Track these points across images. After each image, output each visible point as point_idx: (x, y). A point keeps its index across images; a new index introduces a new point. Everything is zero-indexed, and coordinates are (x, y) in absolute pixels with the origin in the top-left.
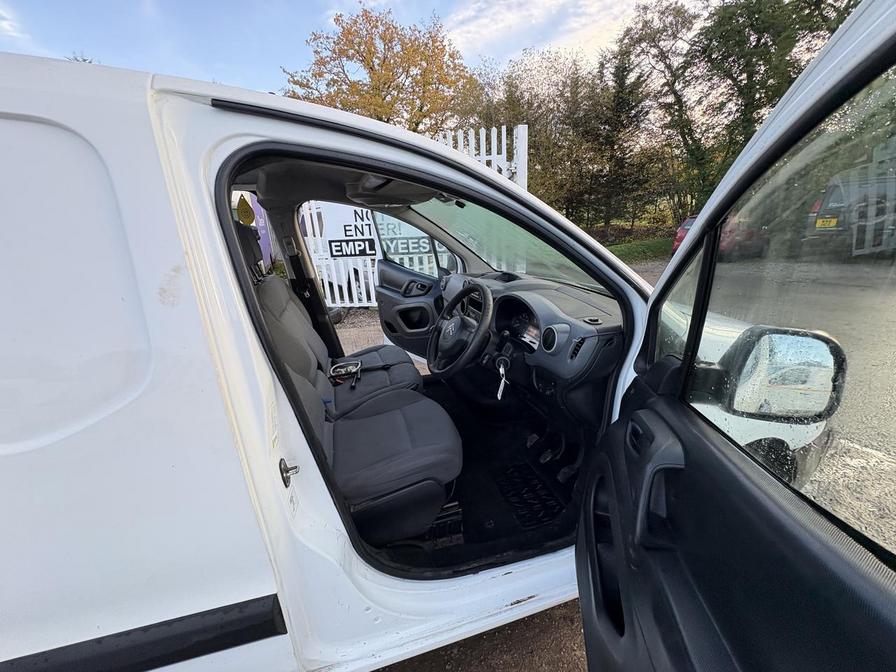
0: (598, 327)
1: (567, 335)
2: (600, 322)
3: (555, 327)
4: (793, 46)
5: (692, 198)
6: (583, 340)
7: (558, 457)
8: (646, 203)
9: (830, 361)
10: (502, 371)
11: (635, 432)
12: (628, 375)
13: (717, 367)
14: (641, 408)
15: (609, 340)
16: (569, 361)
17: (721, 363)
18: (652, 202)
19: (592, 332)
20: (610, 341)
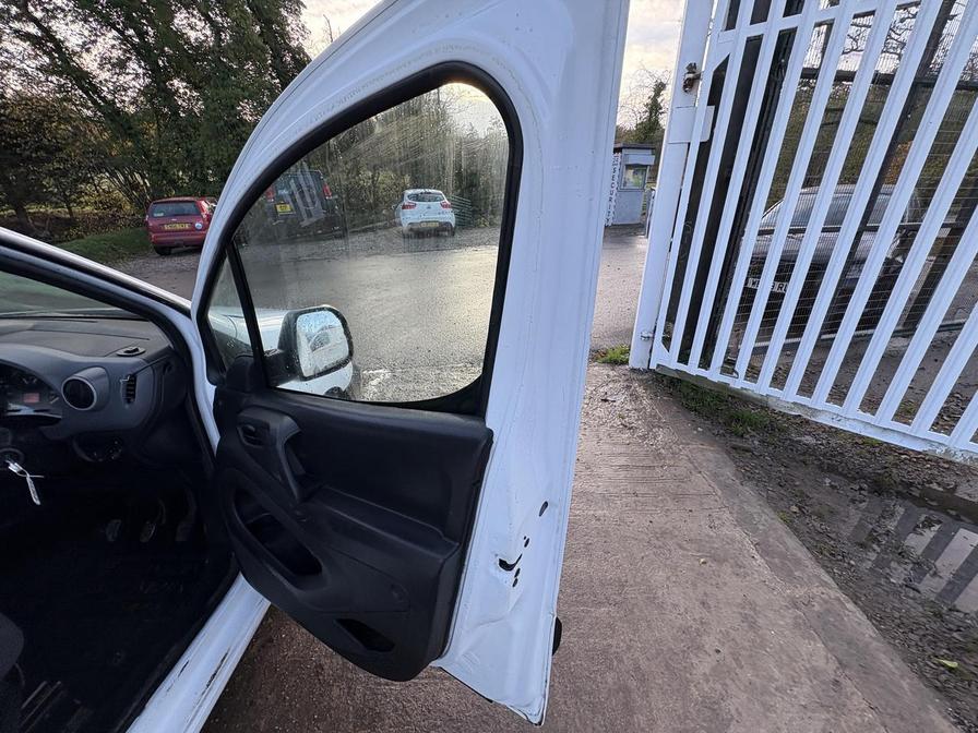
0: (143, 356)
1: (106, 379)
2: (141, 350)
3: (80, 376)
4: (173, 18)
5: (143, 177)
6: (134, 377)
7: (164, 521)
8: (76, 181)
9: (338, 323)
10: (14, 467)
11: (247, 432)
12: (206, 392)
13: (279, 351)
14: (241, 411)
15: (165, 366)
16: (127, 406)
17: (280, 347)
18: (86, 180)
19: (138, 364)
20: (167, 366)
